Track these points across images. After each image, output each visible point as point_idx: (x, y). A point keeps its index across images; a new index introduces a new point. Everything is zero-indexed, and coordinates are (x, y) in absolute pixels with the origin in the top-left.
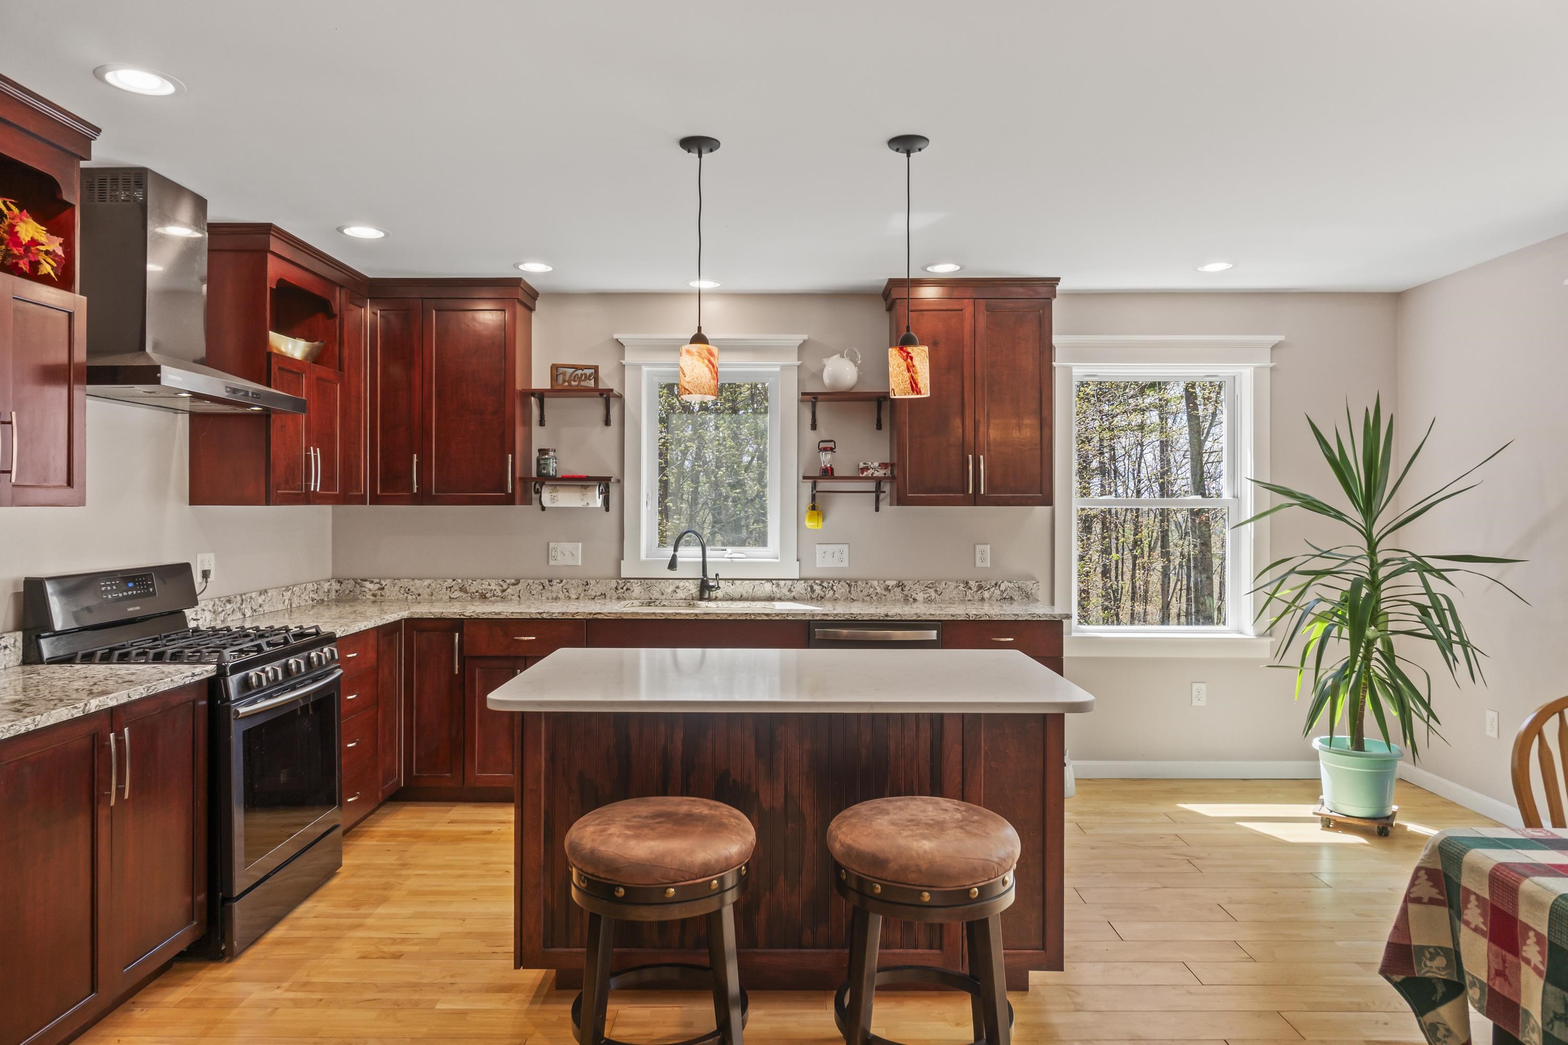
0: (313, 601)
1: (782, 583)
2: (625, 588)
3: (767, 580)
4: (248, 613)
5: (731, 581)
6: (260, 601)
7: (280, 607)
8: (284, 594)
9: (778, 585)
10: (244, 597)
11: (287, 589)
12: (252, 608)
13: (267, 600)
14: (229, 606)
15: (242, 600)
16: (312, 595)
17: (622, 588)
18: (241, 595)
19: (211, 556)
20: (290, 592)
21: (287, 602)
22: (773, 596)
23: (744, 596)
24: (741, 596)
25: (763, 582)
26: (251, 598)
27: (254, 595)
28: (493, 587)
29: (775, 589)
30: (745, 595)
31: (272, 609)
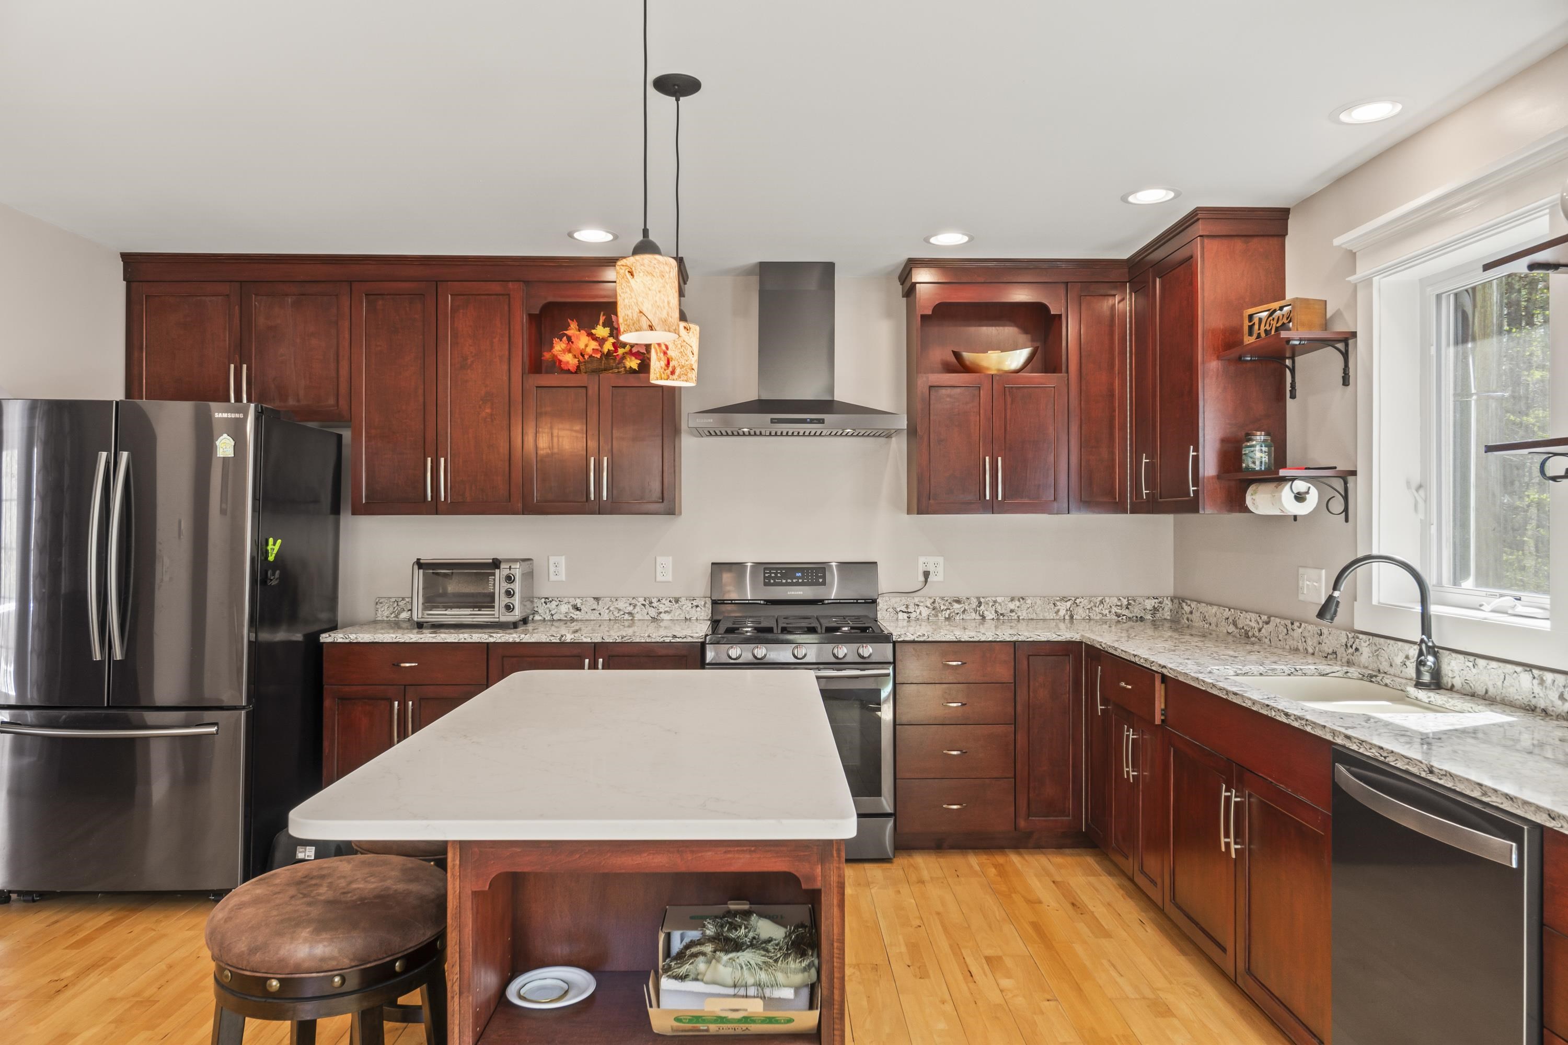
0: (1119, 616)
1: (1549, 677)
2: (1354, 647)
3: (1529, 667)
4: (990, 615)
5: (1472, 658)
6: (1012, 606)
7: (1052, 615)
8: (1058, 603)
9: (1542, 682)
10: (982, 600)
11: (1064, 599)
12: (996, 612)
13: (1024, 607)
14: (956, 606)
15: (980, 603)
16: (1114, 609)
17: (1351, 646)
18: (978, 598)
19: (941, 560)
20: (1069, 604)
21: (1062, 613)
22: (1534, 702)
23: (1490, 693)
24: (1487, 692)
25: (1519, 669)
26: (995, 602)
27: (999, 599)
28: (1253, 624)
29: (1537, 689)
30: (1492, 691)
31: (1034, 616)
